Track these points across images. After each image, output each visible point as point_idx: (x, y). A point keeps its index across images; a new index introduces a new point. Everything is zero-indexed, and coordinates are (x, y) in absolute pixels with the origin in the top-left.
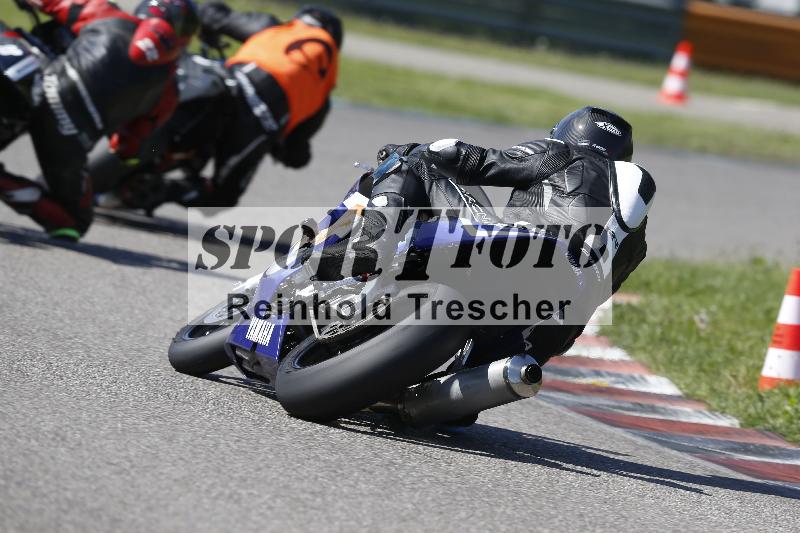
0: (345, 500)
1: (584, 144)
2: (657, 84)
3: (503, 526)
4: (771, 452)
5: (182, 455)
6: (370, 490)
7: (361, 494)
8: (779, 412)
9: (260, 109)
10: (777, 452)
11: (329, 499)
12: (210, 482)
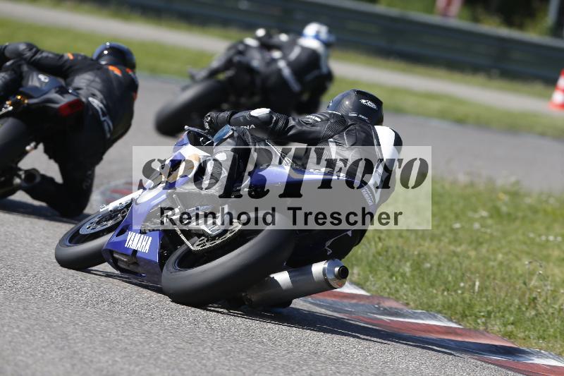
1: (353, 115)
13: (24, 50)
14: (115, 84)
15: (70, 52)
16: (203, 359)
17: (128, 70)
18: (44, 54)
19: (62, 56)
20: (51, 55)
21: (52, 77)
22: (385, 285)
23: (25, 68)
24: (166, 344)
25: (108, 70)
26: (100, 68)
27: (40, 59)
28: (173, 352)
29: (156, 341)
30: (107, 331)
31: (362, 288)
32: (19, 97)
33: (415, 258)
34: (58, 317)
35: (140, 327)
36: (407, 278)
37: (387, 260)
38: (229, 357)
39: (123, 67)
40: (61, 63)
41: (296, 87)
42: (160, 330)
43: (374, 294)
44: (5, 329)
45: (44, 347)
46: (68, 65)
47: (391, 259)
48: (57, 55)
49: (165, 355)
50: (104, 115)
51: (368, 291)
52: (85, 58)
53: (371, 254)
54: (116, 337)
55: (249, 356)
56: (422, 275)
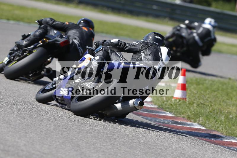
1: (152, 42)
13: (49, 21)
14: (85, 34)
15: (67, 22)
16: (136, 156)
17: (90, 29)
18: (57, 23)
19: (64, 23)
20: (59, 23)
21: (58, 31)
22: (213, 125)
23: (49, 28)
24: (121, 149)
25: (82, 29)
26: (79, 28)
27: (55, 24)
28: (123, 153)
29: (116, 148)
30: (96, 143)
31: (204, 126)
32: (45, 39)
33: (226, 114)
34: (76, 138)
35: (110, 142)
36: (223, 122)
37: (214, 114)
38: (147, 155)
39: (88, 28)
40: (63, 26)
41: (201, 44)
42: (118, 143)
43: (209, 128)
44: (54, 142)
45: (69, 150)
46: (66, 27)
47: (216, 114)
48: (62, 23)
49: (120, 154)
50: (79, 46)
51: (206, 127)
52: (73, 24)
53: (207, 112)
54: (100, 146)
55: (155, 154)
56: (229, 121)
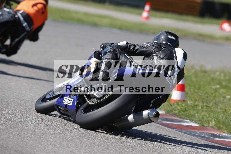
0: (52, 135)
1: (164, 42)
2: (141, 14)
3: (97, 142)
4: (174, 121)
5: (4, 122)
6: (59, 132)
7: (56, 134)
8: (176, 109)
9: (25, 24)
10: (176, 121)
11: (47, 135)
12: (12, 130)
